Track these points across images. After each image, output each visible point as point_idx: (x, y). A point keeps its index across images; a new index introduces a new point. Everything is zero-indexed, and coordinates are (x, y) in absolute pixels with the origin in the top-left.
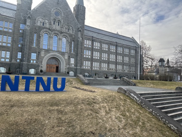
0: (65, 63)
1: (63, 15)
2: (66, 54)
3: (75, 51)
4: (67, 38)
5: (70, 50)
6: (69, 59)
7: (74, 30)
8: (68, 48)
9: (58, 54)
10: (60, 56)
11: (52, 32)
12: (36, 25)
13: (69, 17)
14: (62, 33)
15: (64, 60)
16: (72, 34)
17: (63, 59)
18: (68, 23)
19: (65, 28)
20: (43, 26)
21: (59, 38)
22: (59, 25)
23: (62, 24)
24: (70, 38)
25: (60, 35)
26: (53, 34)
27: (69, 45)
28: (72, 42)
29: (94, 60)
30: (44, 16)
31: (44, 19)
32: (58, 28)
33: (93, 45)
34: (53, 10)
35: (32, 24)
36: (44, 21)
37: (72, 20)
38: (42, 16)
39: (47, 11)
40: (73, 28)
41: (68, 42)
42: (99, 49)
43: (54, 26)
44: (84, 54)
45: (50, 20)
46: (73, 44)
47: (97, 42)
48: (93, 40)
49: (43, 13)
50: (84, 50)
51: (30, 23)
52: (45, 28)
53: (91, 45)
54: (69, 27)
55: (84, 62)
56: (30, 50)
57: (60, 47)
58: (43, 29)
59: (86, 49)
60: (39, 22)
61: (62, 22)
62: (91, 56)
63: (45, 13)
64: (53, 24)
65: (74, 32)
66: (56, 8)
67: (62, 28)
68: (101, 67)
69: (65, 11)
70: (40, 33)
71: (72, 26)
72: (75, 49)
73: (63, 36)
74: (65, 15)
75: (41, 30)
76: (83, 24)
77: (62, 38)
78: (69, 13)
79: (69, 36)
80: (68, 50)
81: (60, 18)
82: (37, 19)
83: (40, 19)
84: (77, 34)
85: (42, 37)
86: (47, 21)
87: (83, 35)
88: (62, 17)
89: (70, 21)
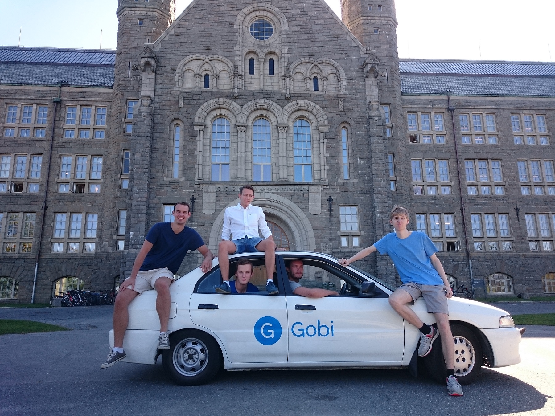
0: (311, 234)
1: (286, 26)
2: (313, 189)
3: (355, 169)
4: (311, 118)
5: (334, 170)
6: (330, 210)
7: (343, 74)
8: (323, 161)
9: (274, 197)
10: (287, 201)
11: (242, 106)
12: (175, 90)
13: (315, 27)
14: (289, 99)
15: (307, 221)
16: (335, 96)
17: (302, 215)
18: (312, 55)
19: (299, 76)
20: (204, 90)
21: (274, 123)
22: (271, 72)
23: (286, 64)
24: (325, 117)
25: (279, 110)
26: (248, 114)
27: (323, 148)
28: (339, 132)
29: (477, 205)
30: (209, 49)
31: (207, 60)
32: (270, 84)
33: (459, 132)
34: (242, 19)
35: (161, 90)
36: (210, 68)
37: (327, 39)
38: (200, 51)
39: (219, 28)
40: (337, 70)
41: (321, 134)
42: (496, 147)
43: (253, 80)
44: (410, 181)
45: (230, 58)
46: (344, 139)
47: (476, 111)
48: (450, 108)
49: (204, 37)
50: (408, 163)
51: (155, 88)
52: (212, 95)
53: (448, 132)
54: (319, 71)
55: (419, 218)
56: (157, 195)
57: (285, 164)
58: (207, 101)
59: (420, 155)
60: (190, 74)
61: (284, 57)
62: (450, 184)
63: (210, 36)
64: (248, 71)
65: (345, 84)
66: (255, 5)
67: (288, 79)
68: (523, 239)
69: (292, 9)
70: (194, 119)
71: (334, 61)
72: (357, 162)
73: (293, 112)
74: (297, 26)
75: (199, 107)
76: (386, 46)
77: (291, 124)
78: (313, 13)
79: (321, 109)
80: (323, 171)
81: (276, 40)
82: (179, 66)
83: (193, 62)
84: (357, 92)
85: (202, 132)
86: (219, 66)
87: (393, 92)
88: (282, 36)
89: (322, 41)
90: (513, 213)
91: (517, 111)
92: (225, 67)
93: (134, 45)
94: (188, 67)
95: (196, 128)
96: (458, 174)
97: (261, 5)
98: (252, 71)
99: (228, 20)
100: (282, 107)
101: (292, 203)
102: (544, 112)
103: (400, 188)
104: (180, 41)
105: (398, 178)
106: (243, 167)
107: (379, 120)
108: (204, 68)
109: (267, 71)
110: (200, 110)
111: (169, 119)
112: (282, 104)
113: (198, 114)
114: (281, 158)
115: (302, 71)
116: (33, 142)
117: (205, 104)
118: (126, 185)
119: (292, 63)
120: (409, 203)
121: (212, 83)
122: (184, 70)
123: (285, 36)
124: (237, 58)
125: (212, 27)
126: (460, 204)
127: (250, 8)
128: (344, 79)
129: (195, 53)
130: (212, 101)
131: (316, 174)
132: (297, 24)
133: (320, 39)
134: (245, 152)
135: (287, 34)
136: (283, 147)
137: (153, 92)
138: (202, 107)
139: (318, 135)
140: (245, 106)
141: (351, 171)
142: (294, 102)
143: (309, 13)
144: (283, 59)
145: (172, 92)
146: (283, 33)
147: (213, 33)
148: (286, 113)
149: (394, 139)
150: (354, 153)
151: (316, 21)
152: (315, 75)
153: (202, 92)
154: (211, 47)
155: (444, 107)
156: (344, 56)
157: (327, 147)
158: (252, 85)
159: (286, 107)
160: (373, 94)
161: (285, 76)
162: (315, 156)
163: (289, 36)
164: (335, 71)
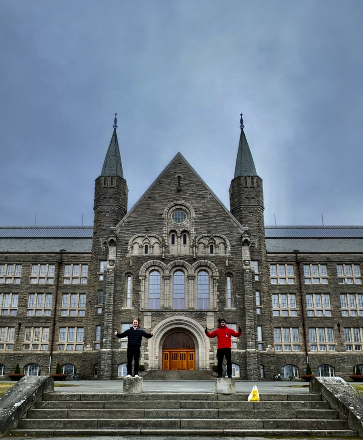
0: (208, 340)
1: (193, 214)
2: (209, 314)
3: (235, 301)
4: (209, 270)
5: (222, 302)
7: (228, 244)
8: (216, 297)
9: (186, 318)
10: (193, 321)
11: (167, 264)
12: (128, 256)
13: (211, 215)
14: (195, 260)
16: (223, 257)
17: (202, 329)
18: (209, 232)
19: (201, 245)
20: (145, 255)
21: (186, 274)
22: (185, 243)
23: (193, 238)
24: (217, 270)
25: (189, 266)
26: (170, 269)
27: (216, 289)
28: (226, 279)
29: (313, 322)
30: (147, 230)
31: (146, 237)
32: (184, 250)
33: (303, 277)
34: (167, 211)
35: (120, 255)
36: (148, 241)
37: (219, 221)
38: (143, 232)
39: (153, 217)
40: (225, 241)
41: (215, 280)
42: (327, 286)
43: (174, 248)
44: (271, 307)
45: (160, 235)
46: (229, 283)
47: (315, 263)
48: (297, 262)
49: (144, 223)
50: (270, 296)
51: (116, 254)
52: (150, 258)
53: (296, 276)
54: (214, 242)
55: (276, 331)
56: (118, 318)
57: (193, 299)
58: (146, 261)
59: (277, 291)
60: (136, 246)
61: (192, 234)
62: (296, 309)
63: (148, 222)
64: (171, 242)
65: (229, 249)
66: (175, 202)
67: (194, 248)
68: (342, 344)
69: (198, 203)
70: (139, 272)
71: (223, 236)
72: (236, 297)
73: (198, 268)
74: (201, 214)
75: (142, 265)
76: (256, 224)
77: (196, 274)
78: (210, 206)
79: (214, 265)
80: (215, 303)
81: (188, 223)
82: (130, 241)
83: (138, 239)
84: (237, 254)
85: (143, 280)
86: (153, 241)
87: (260, 253)
88: (192, 221)
89: (216, 223)
90: (336, 327)
91: (341, 263)
92: (157, 241)
93: (104, 228)
94: (135, 241)
95: (140, 278)
96: (302, 303)
97: (179, 202)
98: (173, 243)
99: (159, 212)
100: (191, 264)
101: (197, 322)
102: (359, 263)
103: (264, 312)
104: (131, 226)
105: (262, 306)
106: (168, 301)
107: (250, 271)
108: (145, 242)
109: (182, 242)
110: (142, 267)
111: (124, 273)
112: (191, 262)
113: (141, 269)
114: (190, 295)
115: (204, 242)
116: (47, 286)
117: (146, 264)
118: (100, 311)
119: (197, 237)
120: (270, 321)
121: (150, 251)
122: (133, 243)
123: (193, 221)
124: (164, 235)
125: (150, 217)
126: (302, 322)
127: (172, 204)
128: (229, 247)
129: (140, 233)
130: (149, 262)
131: (211, 305)
132: (201, 213)
133: (215, 221)
134: (169, 292)
135: (194, 219)
136: (191, 289)
137: (115, 257)
138: (144, 265)
139: (212, 281)
140: (169, 264)
141: (233, 302)
142: (198, 261)
143: (208, 206)
144: (192, 235)
145: (126, 257)
146: (192, 218)
147: (150, 220)
148: (194, 268)
149: (260, 282)
150: (235, 292)
151: (212, 211)
152: (211, 244)
153: (144, 256)
154: (148, 229)
155: (294, 260)
156: (229, 232)
157: (218, 288)
158: (173, 251)
159: (193, 264)
160: (247, 255)
161: (193, 245)
162: (211, 294)
163: (196, 220)
164: (223, 241)
